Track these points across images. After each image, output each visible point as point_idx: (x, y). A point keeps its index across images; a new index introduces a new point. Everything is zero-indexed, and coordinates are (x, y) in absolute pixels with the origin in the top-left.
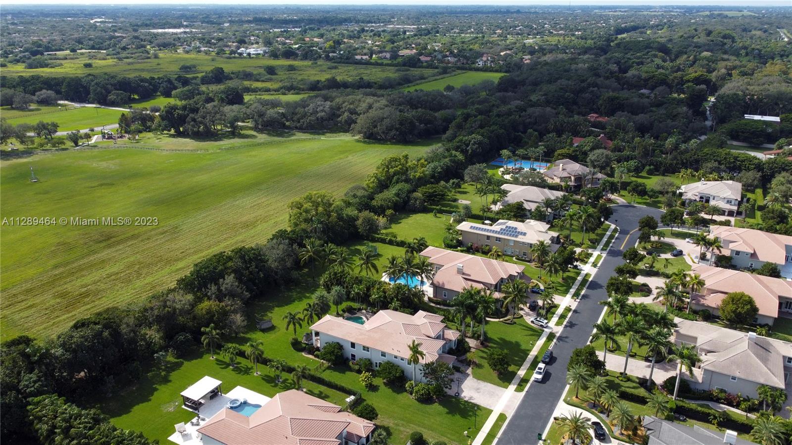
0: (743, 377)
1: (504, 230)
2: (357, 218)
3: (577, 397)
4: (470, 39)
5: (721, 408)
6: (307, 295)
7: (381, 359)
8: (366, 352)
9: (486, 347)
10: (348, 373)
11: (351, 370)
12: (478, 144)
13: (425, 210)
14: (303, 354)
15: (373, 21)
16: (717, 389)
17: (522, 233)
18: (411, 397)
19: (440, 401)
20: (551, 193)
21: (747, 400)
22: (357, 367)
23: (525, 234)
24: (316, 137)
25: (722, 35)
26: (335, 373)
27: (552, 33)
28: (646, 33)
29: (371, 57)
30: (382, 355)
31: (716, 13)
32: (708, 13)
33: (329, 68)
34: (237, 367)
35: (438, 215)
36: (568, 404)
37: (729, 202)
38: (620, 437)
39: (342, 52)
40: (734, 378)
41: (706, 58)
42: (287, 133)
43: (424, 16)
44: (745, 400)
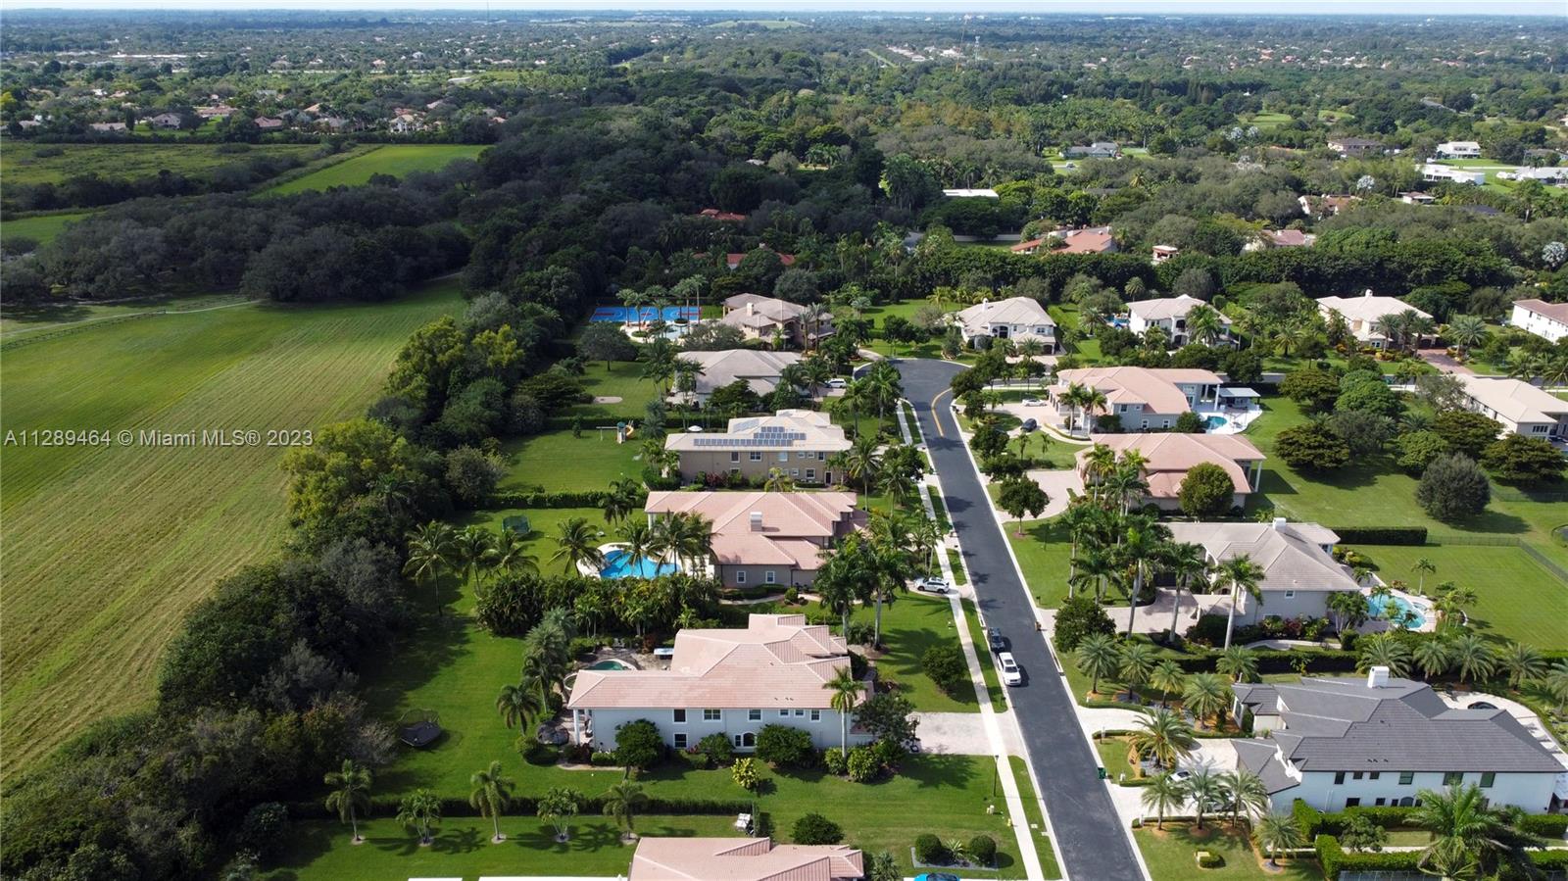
0: (1303, 588)
1: (762, 435)
2: (446, 467)
3: (1095, 692)
4: (332, 79)
5: (1282, 645)
6: (455, 648)
7: (754, 727)
8: (712, 721)
9: (886, 652)
10: (689, 775)
11: (691, 766)
12: (567, 283)
13: (548, 428)
14: (560, 766)
15: (63, 45)
16: (1267, 617)
17: (797, 435)
18: (845, 779)
19: (897, 769)
20: (776, 357)
21: (1313, 622)
22: (703, 758)
23: (803, 437)
24: (154, 311)
25: (798, 59)
26: (661, 783)
27: (489, 63)
28: (662, 60)
29: (130, 125)
30: (751, 718)
31: (747, 22)
32: (731, 24)
33: (39, 155)
34: (436, 842)
35: (584, 433)
36: (1091, 707)
37: (1040, 331)
38: (1205, 732)
39: (49, 117)
40: (1290, 594)
41: (807, 100)
42: (65, 310)
43: (181, 32)
44: (1310, 624)
